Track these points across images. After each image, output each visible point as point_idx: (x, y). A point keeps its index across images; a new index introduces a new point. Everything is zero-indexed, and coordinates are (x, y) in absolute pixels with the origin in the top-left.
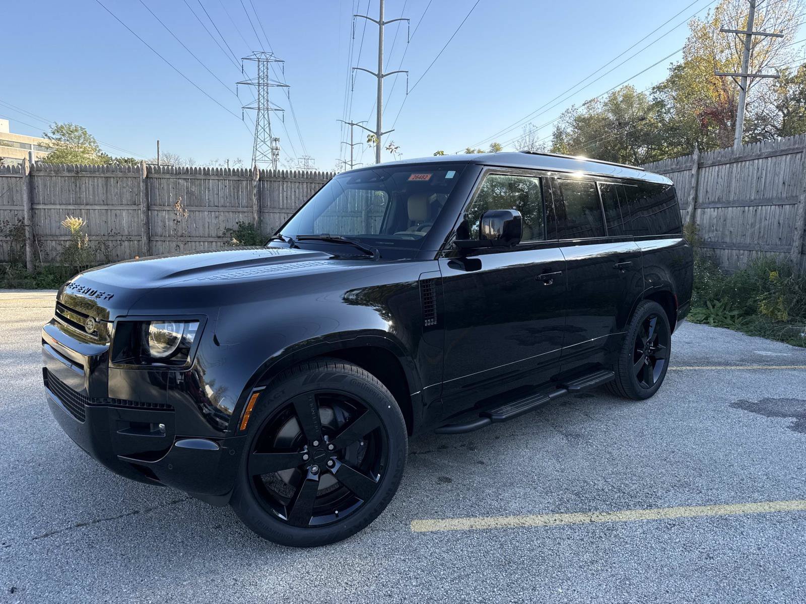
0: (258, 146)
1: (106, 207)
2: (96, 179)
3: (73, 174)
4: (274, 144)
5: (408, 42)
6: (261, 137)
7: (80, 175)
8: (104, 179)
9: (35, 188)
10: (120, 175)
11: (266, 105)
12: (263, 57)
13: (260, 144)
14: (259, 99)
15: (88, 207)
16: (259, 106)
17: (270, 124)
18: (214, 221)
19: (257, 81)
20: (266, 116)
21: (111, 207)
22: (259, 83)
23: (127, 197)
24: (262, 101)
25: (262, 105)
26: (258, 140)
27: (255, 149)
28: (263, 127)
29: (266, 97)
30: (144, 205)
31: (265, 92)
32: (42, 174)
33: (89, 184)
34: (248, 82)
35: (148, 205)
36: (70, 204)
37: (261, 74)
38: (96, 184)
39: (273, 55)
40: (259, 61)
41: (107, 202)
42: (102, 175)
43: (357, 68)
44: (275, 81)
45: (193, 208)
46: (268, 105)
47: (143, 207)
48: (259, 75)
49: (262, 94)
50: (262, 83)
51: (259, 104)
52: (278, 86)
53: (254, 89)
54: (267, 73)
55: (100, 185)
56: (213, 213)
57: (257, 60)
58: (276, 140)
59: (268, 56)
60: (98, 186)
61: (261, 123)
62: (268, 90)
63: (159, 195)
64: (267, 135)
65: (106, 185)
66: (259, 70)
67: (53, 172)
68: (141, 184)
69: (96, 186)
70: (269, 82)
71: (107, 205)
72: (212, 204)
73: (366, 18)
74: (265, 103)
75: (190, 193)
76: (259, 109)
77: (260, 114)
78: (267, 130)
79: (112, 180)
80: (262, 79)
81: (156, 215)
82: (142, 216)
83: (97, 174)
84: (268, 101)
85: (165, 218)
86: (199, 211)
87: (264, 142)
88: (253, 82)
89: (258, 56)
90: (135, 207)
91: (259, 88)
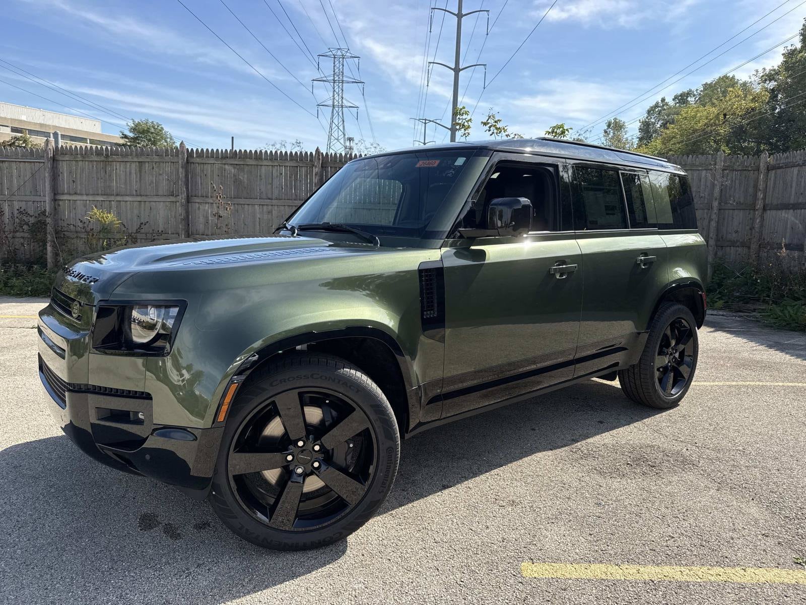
0: (331, 144)
1: (139, 199)
2: (128, 164)
3: (103, 158)
4: (348, 144)
5: (487, 34)
6: (335, 134)
7: (110, 160)
8: (137, 163)
9: (59, 175)
10: (156, 159)
11: (340, 102)
12: (339, 53)
13: (334, 143)
14: (334, 96)
15: (119, 198)
16: (334, 103)
17: (344, 121)
18: (266, 217)
19: (332, 78)
20: (340, 114)
21: (144, 199)
22: (334, 80)
23: (164, 186)
24: (337, 98)
25: (337, 102)
26: (332, 137)
27: (328, 147)
28: (337, 124)
29: (341, 95)
30: (183, 196)
31: (340, 89)
32: (67, 158)
33: (120, 171)
34: (324, 79)
35: (188, 196)
36: (98, 195)
37: (337, 71)
38: (128, 170)
39: (349, 51)
40: (335, 58)
41: (140, 193)
42: (135, 160)
43: (434, 63)
44: (350, 78)
45: (242, 201)
46: (342, 102)
47: (182, 198)
48: (334, 72)
49: (337, 91)
50: (338, 80)
51: (333, 101)
52: (353, 82)
53: (329, 86)
54: (343, 69)
55: (133, 171)
56: (265, 207)
57: (333, 56)
58: (350, 139)
59: (344, 52)
60: (130, 173)
61: (336, 121)
62: (342, 87)
63: (201, 183)
64: (340, 133)
65: (140, 171)
66: (334, 66)
67: (79, 156)
68: (181, 170)
69: (128, 173)
70: (345, 79)
71: (141, 195)
72: (264, 196)
73: (445, 10)
74: (340, 100)
75: (237, 181)
76: (333, 105)
77: (335, 112)
78: (341, 128)
79: (147, 165)
80: (337, 75)
81: (197, 209)
82: (180, 210)
83: (129, 159)
84: (342, 98)
85: (207, 212)
86: (249, 204)
87: (338, 140)
88: (328, 79)
89: (334, 52)
90: (173, 199)
91: (334, 85)
